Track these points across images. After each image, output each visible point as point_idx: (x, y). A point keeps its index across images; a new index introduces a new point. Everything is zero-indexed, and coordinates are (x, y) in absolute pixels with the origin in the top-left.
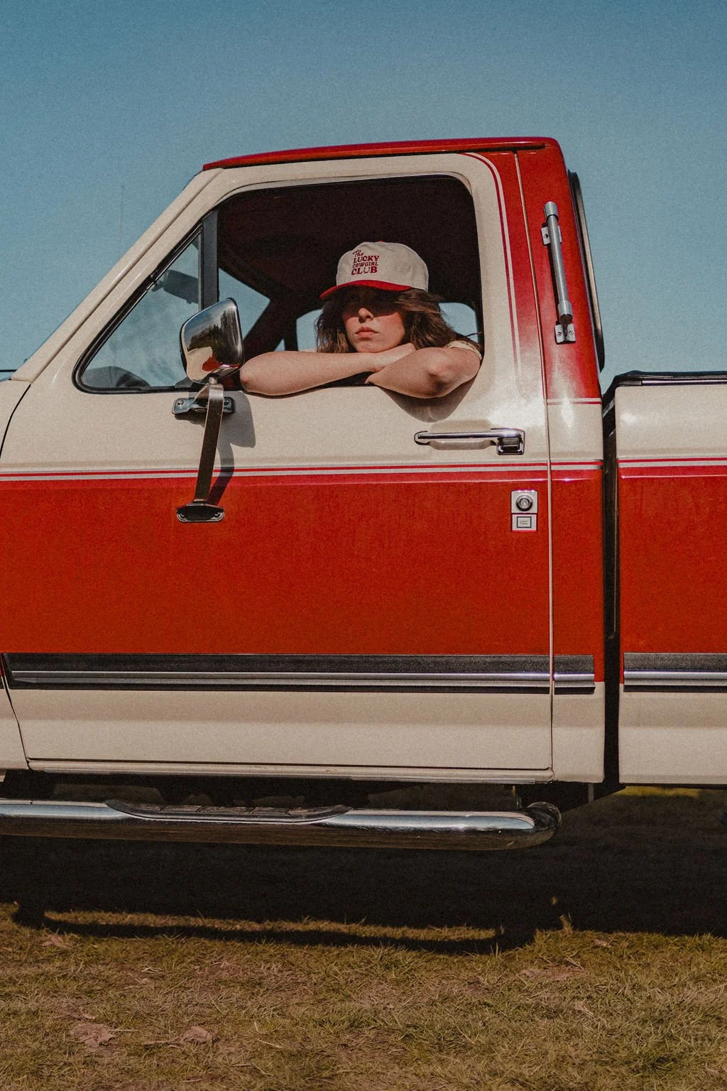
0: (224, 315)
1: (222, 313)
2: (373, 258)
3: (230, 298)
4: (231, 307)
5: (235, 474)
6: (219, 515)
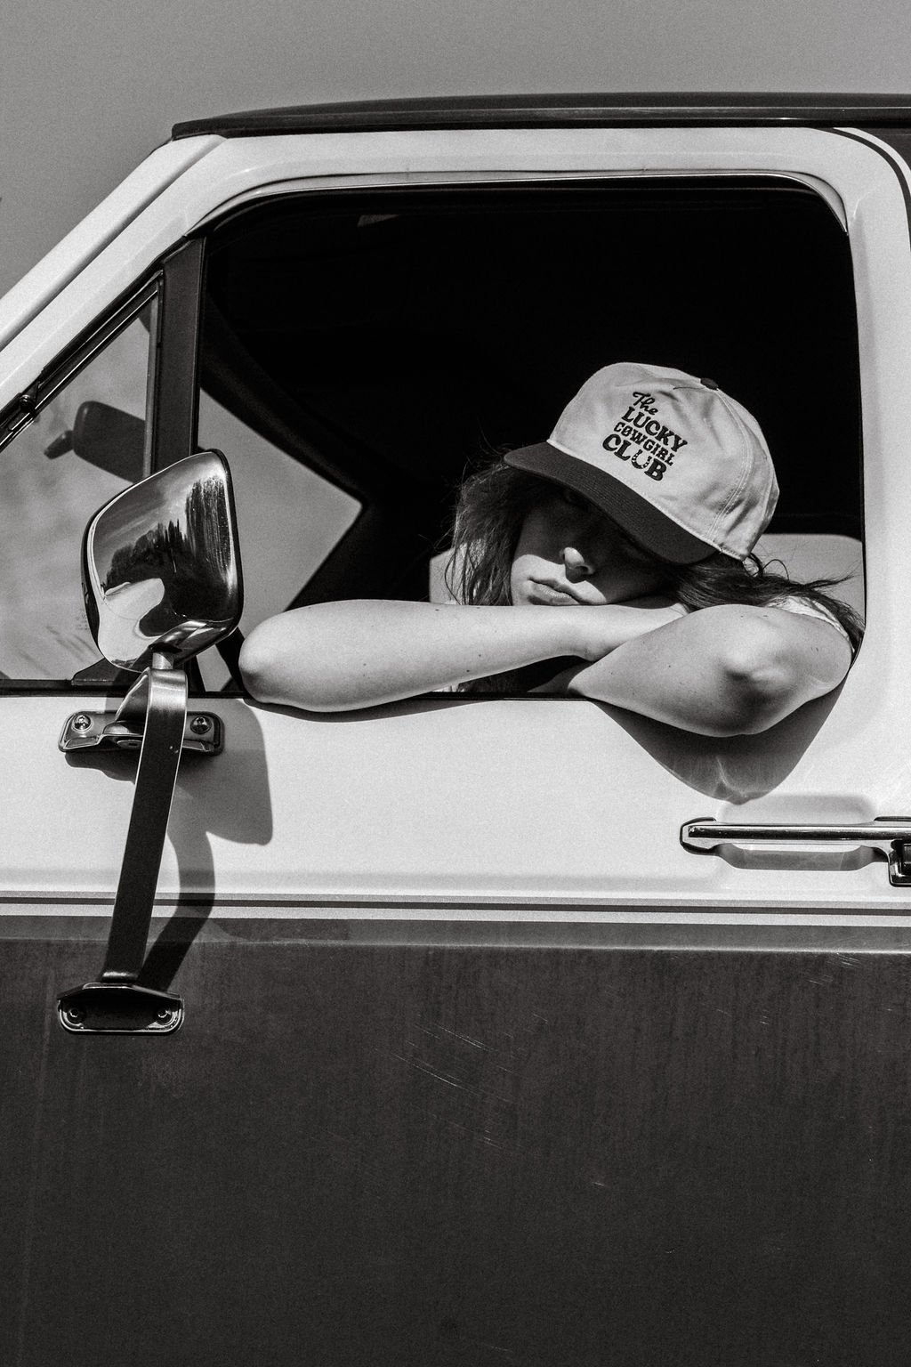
0: (196, 492)
1: (189, 490)
2: (671, 440)
3: (215, 451)
4: (214, 473)
5: (217, 913)
6: (169, 1017)
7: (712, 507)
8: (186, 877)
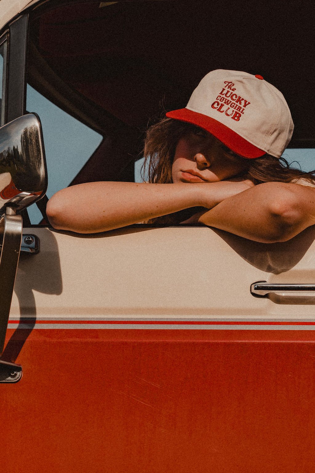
0: (25, 133)
1: (22, 131)
2: (243, 102)
3: (33, 113)
4: (34, 124)
5: (37, 326)
6: (16, 375)
7: (263, 133)
8: (23, 310)
